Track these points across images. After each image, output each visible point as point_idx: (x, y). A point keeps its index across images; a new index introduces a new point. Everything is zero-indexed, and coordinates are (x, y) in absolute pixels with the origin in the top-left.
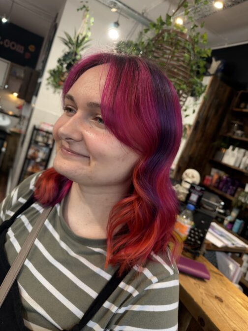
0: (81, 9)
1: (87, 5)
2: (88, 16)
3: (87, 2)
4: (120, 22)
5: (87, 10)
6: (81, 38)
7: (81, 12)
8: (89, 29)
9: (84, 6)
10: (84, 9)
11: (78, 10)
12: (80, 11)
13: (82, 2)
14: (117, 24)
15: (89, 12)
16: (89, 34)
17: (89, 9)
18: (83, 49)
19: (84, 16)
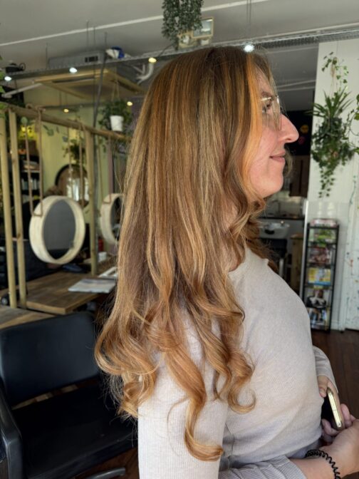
0: (327, 66)
1: (332, 57)
3: (332, 53)
5: (335, 62)
9: (329, 61)
10: (330, 64)
11: (323, 69)
12: (326, 69)
13: (325, 57)
19: (333, 71)
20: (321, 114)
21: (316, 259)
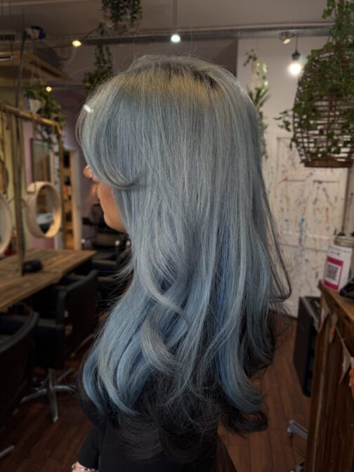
0: (248, 61)
2: (258, 65)
3: (252, 50)
4: (299, 51)
5: (255, 59)
7: (249, 65)
8: (264, 78)
9: (250, 57)
11: (245, 65)
13: (247, 54)
14: (296, 55)
15: (257, 60)
16: (266, 83)
17: (257, 56)
18: (261, 105)
19: (253, 67)
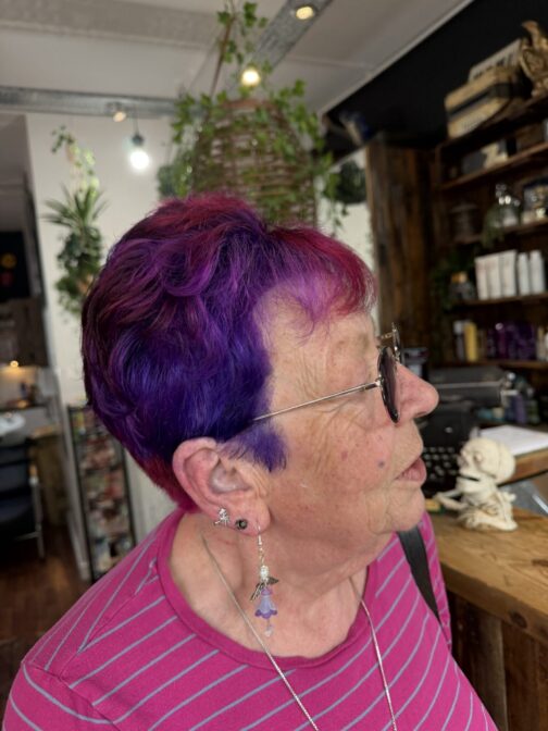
0: (59, 144)
2: (77, 151)
5: (70, 141)
6: (82, 197)
7: (62, 151)
8: (91, 173)
9: (62, 138)
10: (64, 143)
11: (54, 150)
12: (58, 150)
13: (54, 133)
14: (138, 140)
15: (76, 144)
16: (96, 182)
19: (70, 156)
20: (65, 220)
21: (93, 461)
